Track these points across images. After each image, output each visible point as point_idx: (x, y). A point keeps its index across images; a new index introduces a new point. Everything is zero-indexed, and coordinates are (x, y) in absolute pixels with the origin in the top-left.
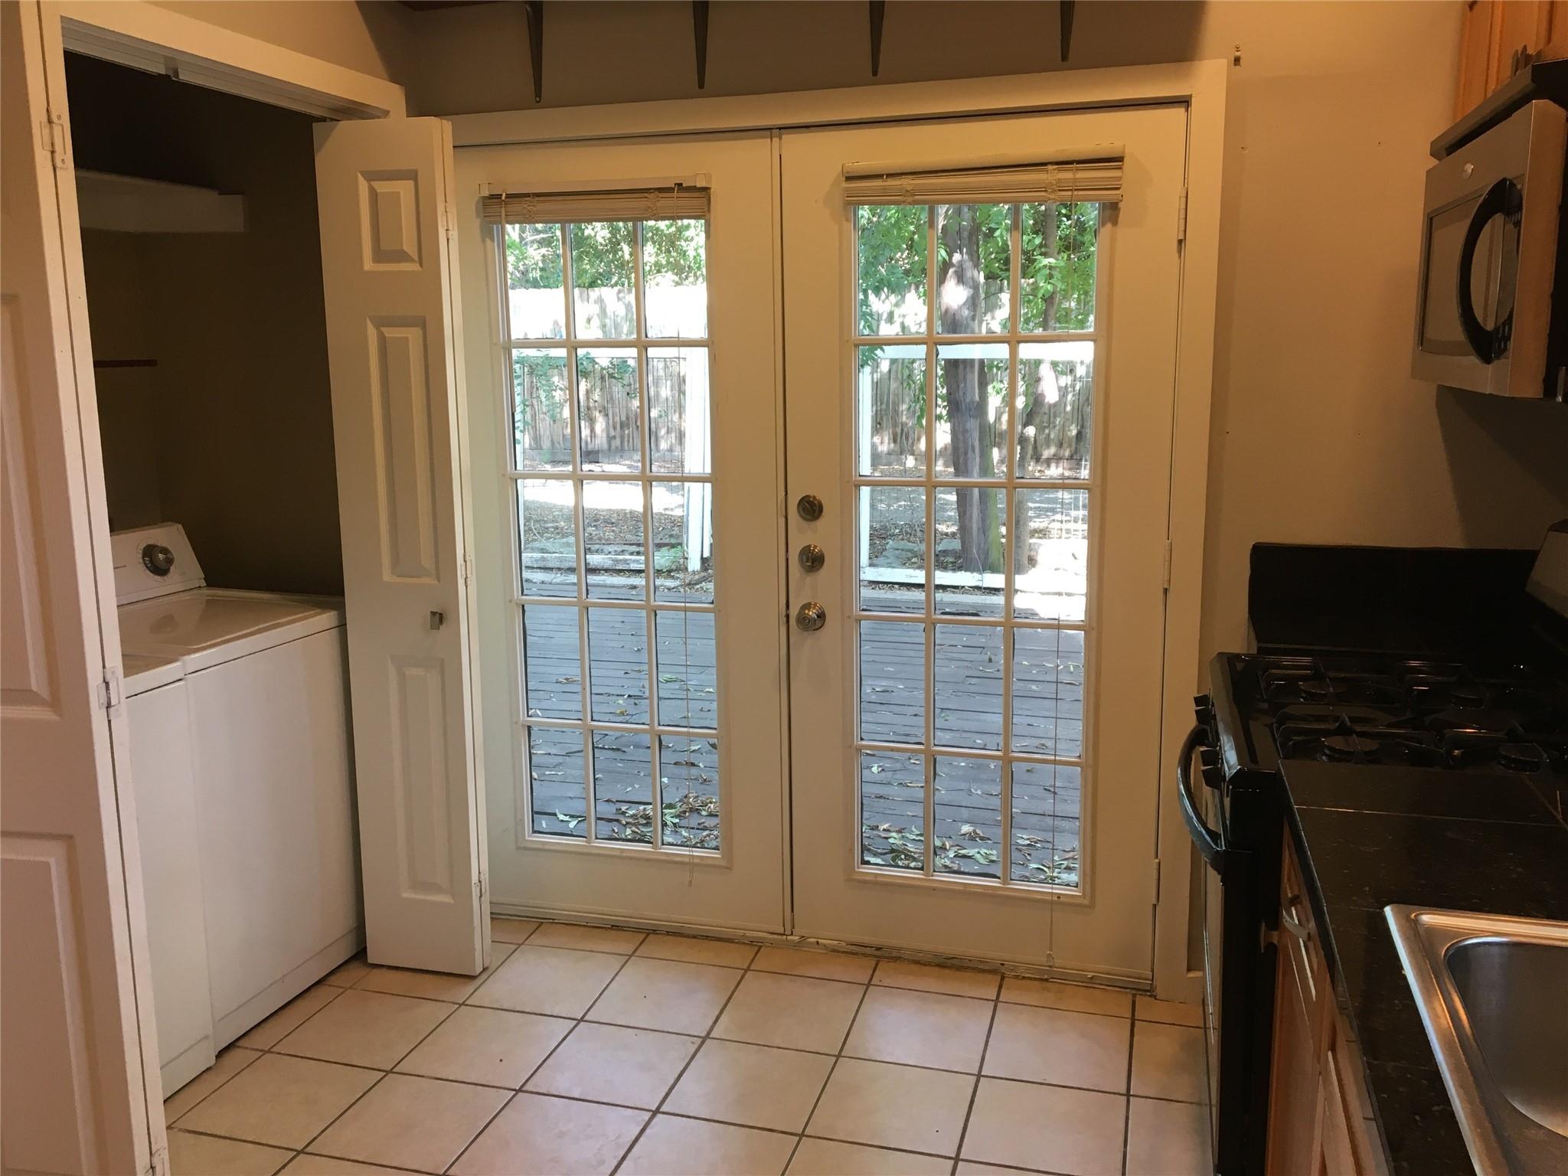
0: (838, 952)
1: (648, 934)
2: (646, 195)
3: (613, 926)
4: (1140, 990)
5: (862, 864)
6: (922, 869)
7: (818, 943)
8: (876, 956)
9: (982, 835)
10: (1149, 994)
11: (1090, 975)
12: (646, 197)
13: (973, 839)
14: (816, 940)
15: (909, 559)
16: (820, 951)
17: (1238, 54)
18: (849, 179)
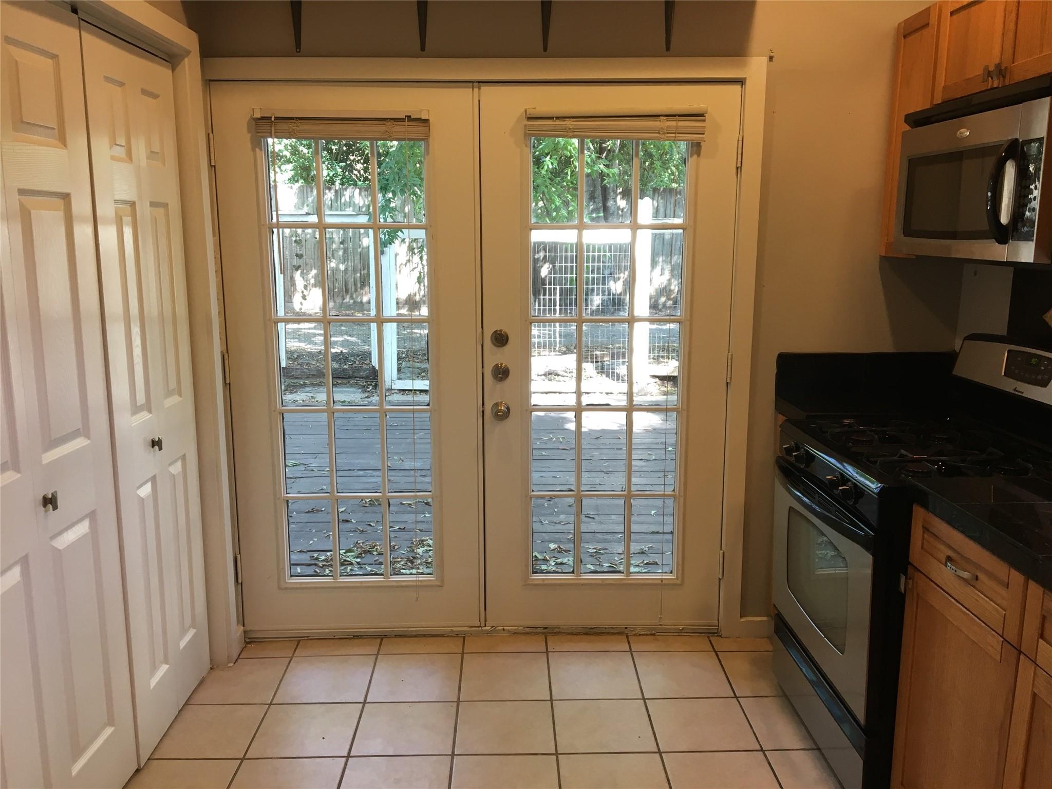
0: (518, 633)
1: (382, 639)
2: (384, 122)
3: (354, 636)
4: (711, 634)
5: (533, 573)
6: (573, 572)
7: (504, 629)
8: (543, 633)
9: (564, 549)
10: (716, 635)
11: (681, 627)
12: (384, 124)
13: (559, 552)
14: (502, 628)
15: (420, 374)
16: (505, 635)
17: (772, 54)
18: (529, 119)
